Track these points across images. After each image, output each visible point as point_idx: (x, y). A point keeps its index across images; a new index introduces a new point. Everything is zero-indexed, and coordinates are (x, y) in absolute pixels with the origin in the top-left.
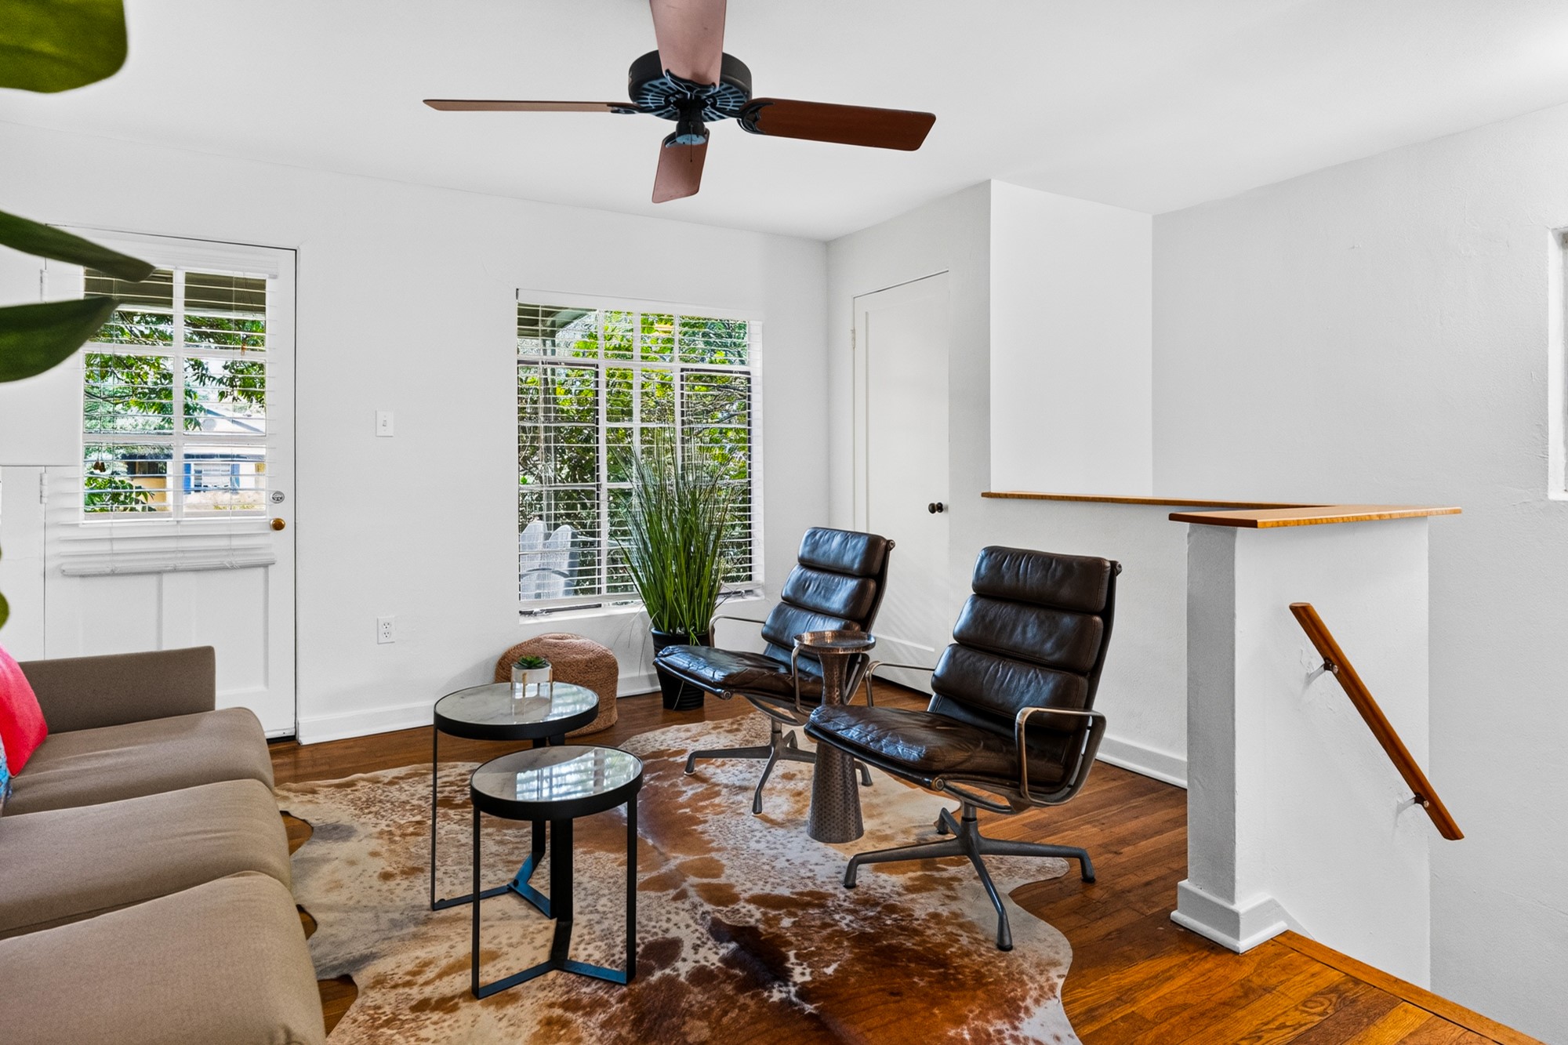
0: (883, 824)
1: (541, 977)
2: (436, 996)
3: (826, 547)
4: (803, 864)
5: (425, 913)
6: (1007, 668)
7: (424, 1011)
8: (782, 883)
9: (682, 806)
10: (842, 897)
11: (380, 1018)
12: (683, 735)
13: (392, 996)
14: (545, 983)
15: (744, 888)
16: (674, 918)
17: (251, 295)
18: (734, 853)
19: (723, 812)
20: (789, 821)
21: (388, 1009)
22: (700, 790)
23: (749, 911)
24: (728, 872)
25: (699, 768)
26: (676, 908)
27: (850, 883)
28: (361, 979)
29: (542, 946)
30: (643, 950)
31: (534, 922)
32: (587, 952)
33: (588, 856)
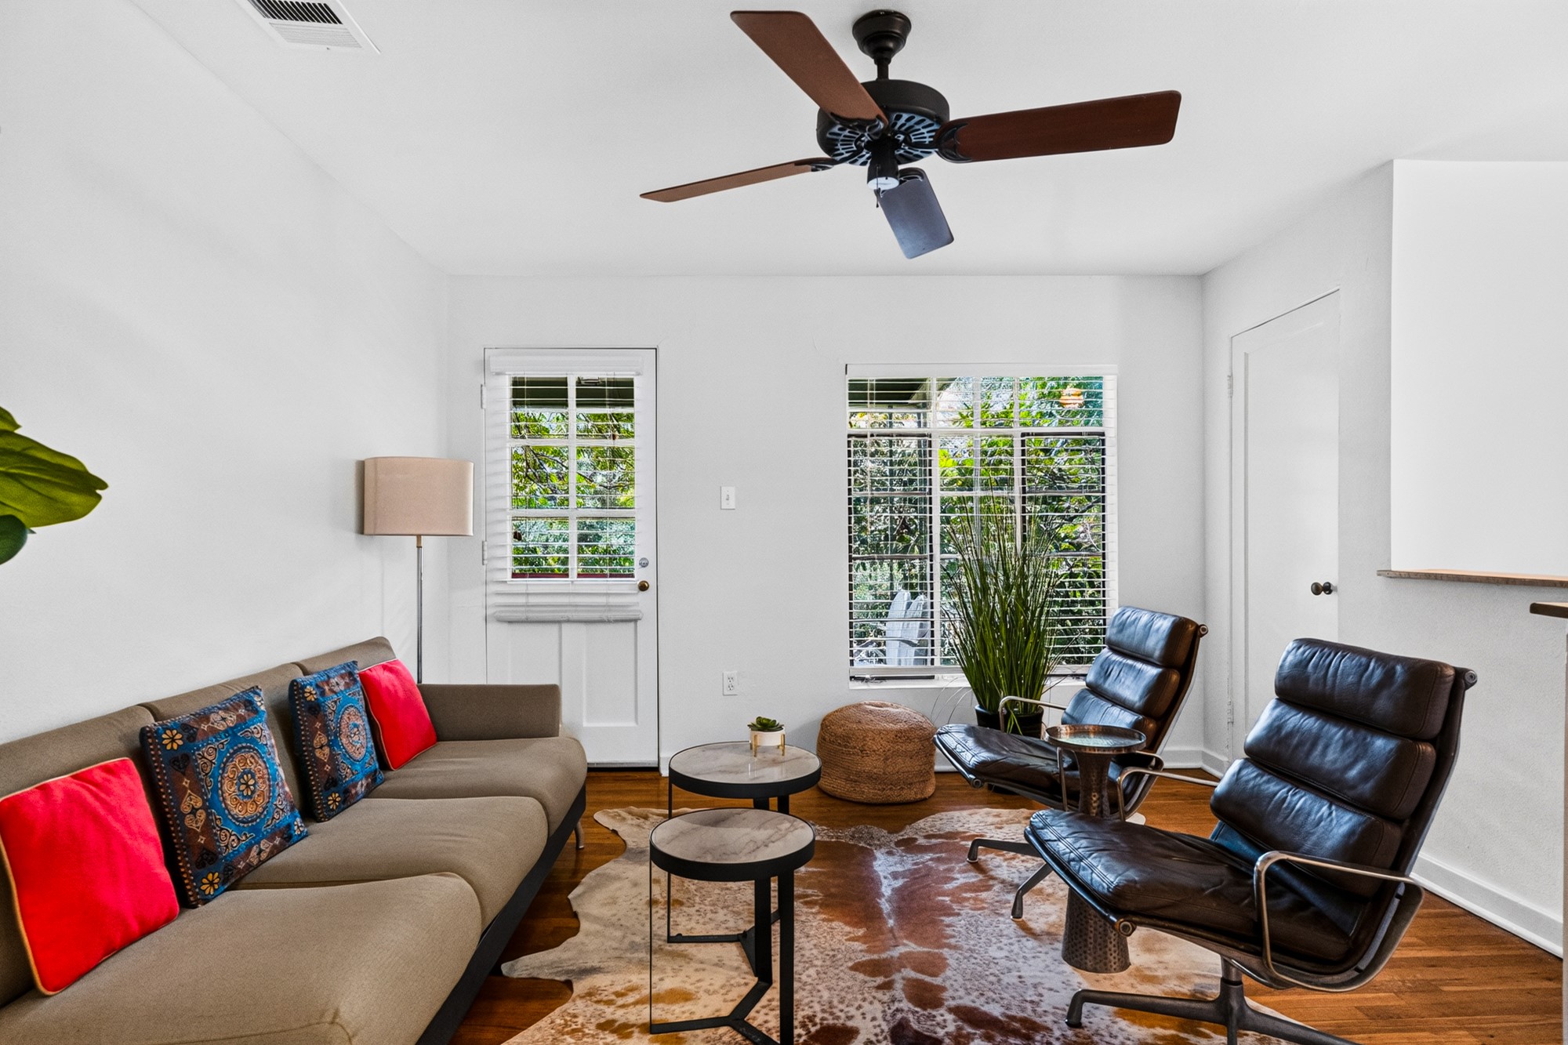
0: (1160, 962)
1: (713, 1029)
2: (622, 1020)
3: (1132, 629)
4: (1035, 986)
5: (660, 943)
6: (1298, 796)
7: (605, 1030)
8: (998, 999)
9: (944, 894)
10: (1057, 1033)
11: (571, 1026)
12: (991, 819)
13: (592, 1008)
14: (713, 1036)
15: (956, 995)
16: (866, 1006)
17: (621, 392)
18: (967, 955)
19: (983, 908)
20: (1049, 934)
21: (580, 1020)
22: (973, 880)
23: (945, 1021)
24: (949, 973)
25: (986, 857)
26: (874, 997)
27: (1074, 1020)
28: (580, 987)
29: (732, 1001)
30: (817, 1031)
31: (739, 975)
32: (766, 1018)
33: (825, 923)
